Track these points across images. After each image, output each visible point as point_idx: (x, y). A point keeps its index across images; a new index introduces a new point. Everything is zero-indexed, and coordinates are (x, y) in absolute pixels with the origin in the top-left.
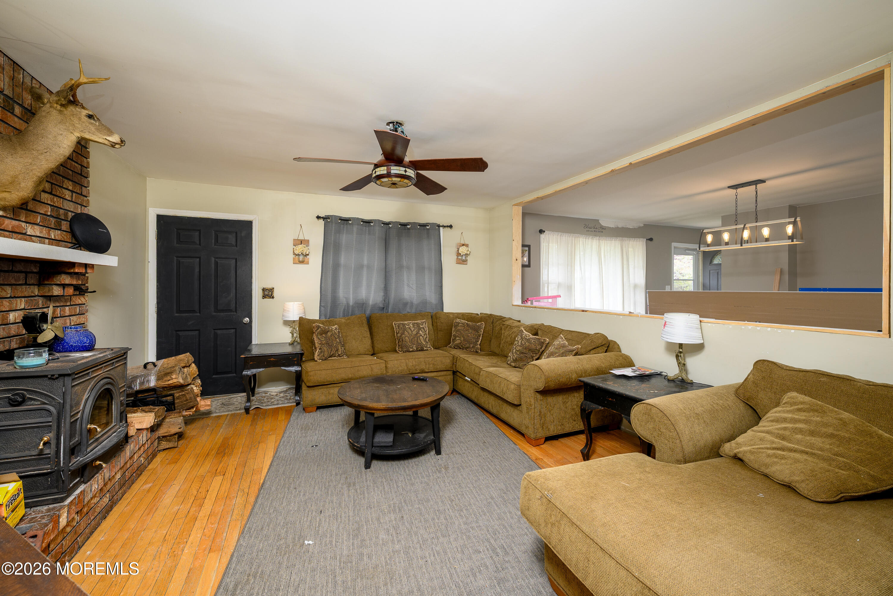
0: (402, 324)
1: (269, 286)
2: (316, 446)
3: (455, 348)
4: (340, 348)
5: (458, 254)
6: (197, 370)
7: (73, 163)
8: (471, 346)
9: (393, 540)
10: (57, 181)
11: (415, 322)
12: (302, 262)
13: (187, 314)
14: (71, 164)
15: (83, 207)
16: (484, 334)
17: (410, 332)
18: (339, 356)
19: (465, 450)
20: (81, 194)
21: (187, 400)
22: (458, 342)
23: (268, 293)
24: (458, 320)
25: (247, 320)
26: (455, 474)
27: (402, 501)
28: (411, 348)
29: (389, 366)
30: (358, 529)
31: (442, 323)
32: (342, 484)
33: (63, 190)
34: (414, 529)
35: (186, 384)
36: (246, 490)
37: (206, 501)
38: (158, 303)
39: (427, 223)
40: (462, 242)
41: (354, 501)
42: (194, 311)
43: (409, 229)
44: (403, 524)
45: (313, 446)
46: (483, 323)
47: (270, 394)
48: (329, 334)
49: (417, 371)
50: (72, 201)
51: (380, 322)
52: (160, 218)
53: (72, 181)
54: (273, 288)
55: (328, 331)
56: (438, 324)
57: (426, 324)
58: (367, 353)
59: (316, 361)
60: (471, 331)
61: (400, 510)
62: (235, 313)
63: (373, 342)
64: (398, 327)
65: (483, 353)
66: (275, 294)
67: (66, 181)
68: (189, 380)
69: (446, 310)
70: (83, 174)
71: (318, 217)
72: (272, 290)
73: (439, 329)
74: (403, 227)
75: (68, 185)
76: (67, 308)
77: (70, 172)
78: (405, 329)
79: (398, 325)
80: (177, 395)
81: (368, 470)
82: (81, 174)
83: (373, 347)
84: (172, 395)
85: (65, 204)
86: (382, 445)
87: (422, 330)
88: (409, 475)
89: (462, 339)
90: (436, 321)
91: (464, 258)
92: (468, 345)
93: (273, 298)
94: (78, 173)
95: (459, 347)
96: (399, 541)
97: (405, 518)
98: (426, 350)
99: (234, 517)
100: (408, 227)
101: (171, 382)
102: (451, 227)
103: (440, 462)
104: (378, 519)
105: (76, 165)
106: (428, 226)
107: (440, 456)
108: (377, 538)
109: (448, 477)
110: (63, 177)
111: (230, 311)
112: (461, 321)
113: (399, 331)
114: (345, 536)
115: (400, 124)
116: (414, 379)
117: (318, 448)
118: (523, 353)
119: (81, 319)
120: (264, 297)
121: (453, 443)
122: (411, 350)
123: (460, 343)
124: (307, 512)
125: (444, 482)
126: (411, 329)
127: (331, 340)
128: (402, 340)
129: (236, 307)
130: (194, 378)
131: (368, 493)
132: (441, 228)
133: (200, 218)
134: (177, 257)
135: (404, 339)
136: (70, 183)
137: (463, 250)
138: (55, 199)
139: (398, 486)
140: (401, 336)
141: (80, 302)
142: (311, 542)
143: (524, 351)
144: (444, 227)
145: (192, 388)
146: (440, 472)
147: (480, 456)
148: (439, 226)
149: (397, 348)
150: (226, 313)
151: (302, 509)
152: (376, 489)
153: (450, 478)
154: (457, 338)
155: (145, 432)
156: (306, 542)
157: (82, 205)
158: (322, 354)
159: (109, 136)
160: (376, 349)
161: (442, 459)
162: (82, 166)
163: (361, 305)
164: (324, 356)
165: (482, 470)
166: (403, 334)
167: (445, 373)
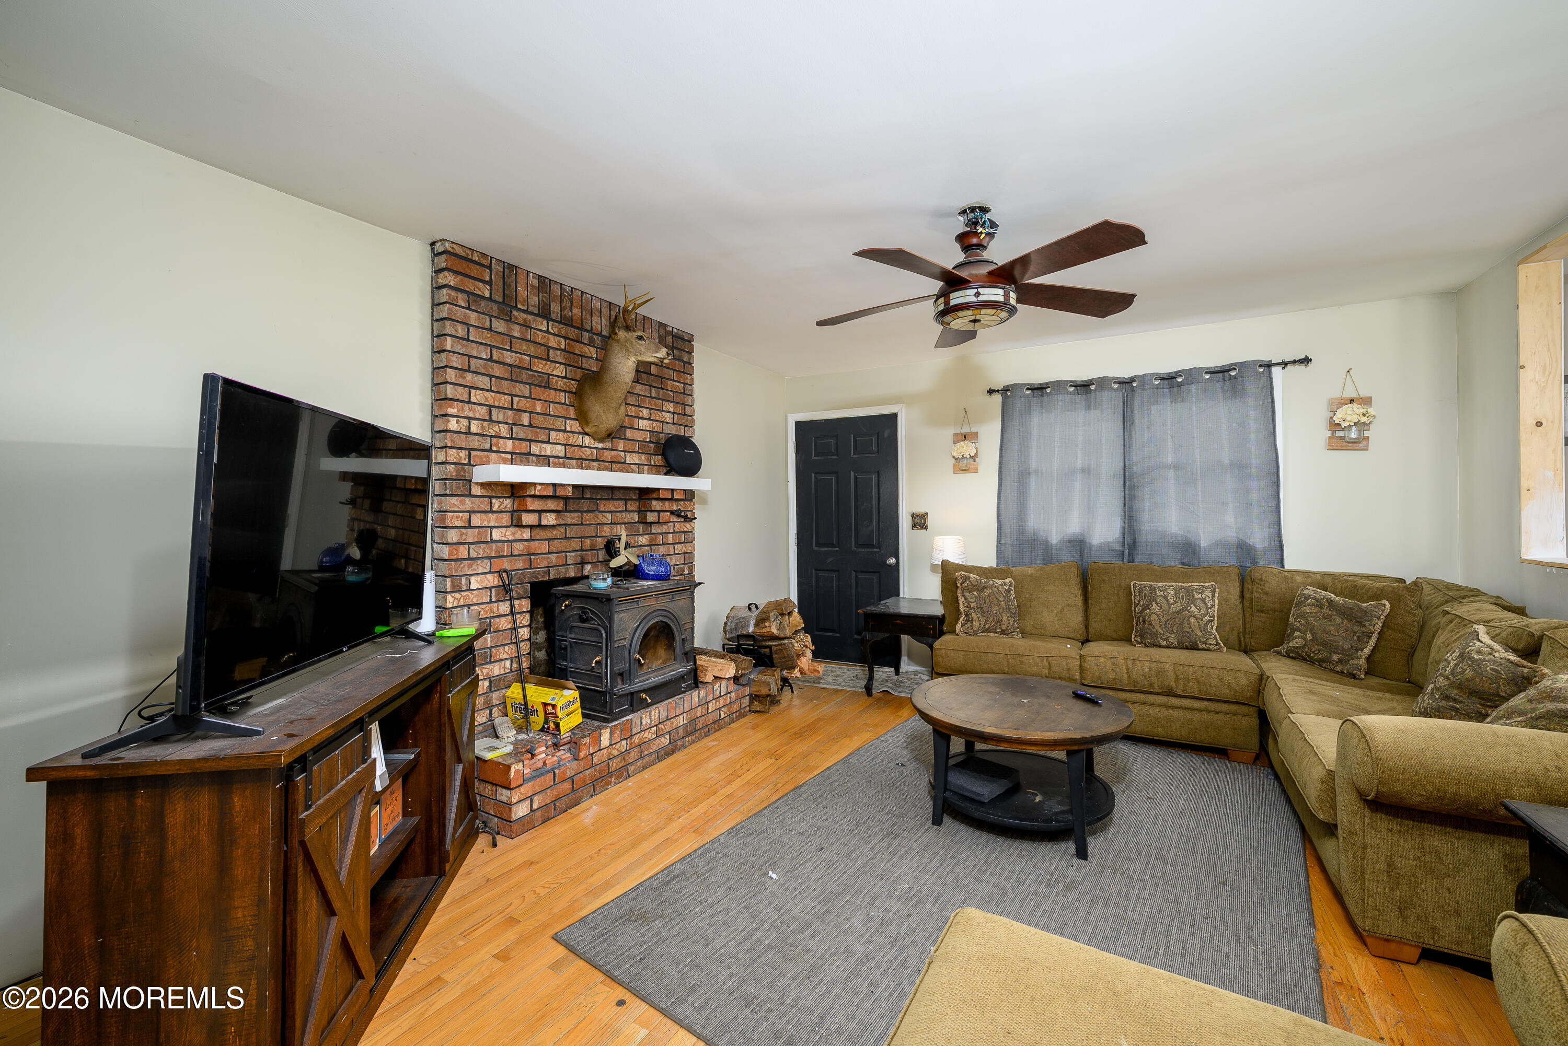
0: (1150, 587)
1: (920, 510)
2: (902, 765)
3: (1289, 657)
4: (1004, 619)
5: (1334, 426)
6: (802, 621)
7: (675, 383)
8: (1336, 657)
9: (862, 936)
10: (656, 405)
11: (1186, 584)
12: (966, 470)
13: (826, 549)
14: (672, 385)
15: (686, 428)
16: (1388, 632)
17: (1165, 605)
18: (1003, 632)
19: (1152, 876)
20: (685, 414)
21: (784, 657)
22: (1296, 642)
23: (919, 522)
24: (1310, 591)
25: (892, 561)
26: (1076, 904)
27: (935, 894)
28: (1164, 640)
29: (1086, 665)
30: (837, 895)
31: (1267, 594)
32: (881, 830)
33: (663, 413)
34: (908, 941)
35: (783, 636)
36: (779, 786)
37: (739, 779)
38: (798, 533)
39: (1231, 365)
40: (1350, 393)
41: (872, 858)
42: (833, 545)
43: (1180, 385)
44: (899, 925)
45: (897, 764)
46: (1387, 603)
47: (920, 677)
48: (987, 592)
49: (1153, 688)
50: (673, 423)
51: (1104, 581)
52: (798, 425)
53: (673, 402)
54: (926, 513)
55: (984, 588)
56: (1255, 594)
57: (1213, 592)
58: (1072, 636)
59: (957, 635)
60: (1338, 620)
61: (916, 905)
62: (878, 550)
63: (1086, 618)
64: (1140, 592)
65: (1374, 681)
66: (930, 522)
67: (666, 403)
68: (788, 633)
69: (1291, 564)
70: (686, 392)
71: (991, 392)
72: (924, 516)
73: (1255, 607)
74: (1166, 382)
75: (668, 407)
76: (670, 535)
77: (671, 394)
78: (1153, 599)
79: (1139, 589)
80: (774, 649)
81: (936, 827)
82: (684, 393)
83: (1087, 627)
84: (770, 647)
85: (665, 428)
86: (966, 793)
87: (1198, 603)
88: (990, 865)
89: (1309, 636)
90: (1250, 587)
91: (1354, 434)
92: (1321, 655)
93: (926, 528)
94: (681, 393)
95: (1301, 656)
96: (869, 941)
97: (911, 919)
98: (1203, 649)
99: (742, 809)
100: (1179, 380)
101: (764, 630)
102: (1306, 361)
103: (1071, 872)
104: (875, 898)
105: (678, 384)
106: (1234, 369)
107: (1082, 861)
108: (847, 919)
109: (1055, 902)
110: (663, 400)
111: (873, 546)
112: (1316, 592)
113: (1139, 602)
114: (816, 892)
115: (984, 210)
116: (1077, 696)
117: (902, 769)
118: (1447, 698)
119: (688, 548)
120: (914, 526)
121: (1139, 852)
122: (1165, 643)
123: (1303, 647)
124: (808, 840)
125: (1038, 905)
126: (1167, 600)
127: (988, 602)
128: (1144, 620)
129: (879, 542)
130: (796, 631)
131: (900, 857)
132: (1277, 371)
133: (838, 419)
134: (815, 474)
135: (1147, 618)
136: (671, 404)
137: (1348, 414)
138: (655, 424)
139: (952, 871)
140: (1141, 612)
141: (686, 529)
142: (774, 876)
143: (1454, 693)
144: (1285, 364)
145: (792, 643)
146: (1049, 886)
147: (1176, 901)
148: (1268, 365)
149: (1133, 636)
150: (868, 550)
151: (806, 834)
152: (918, 857)
153: (1058, 907)
154: (1297, 634)
155: (724, 683)
156: (770, 873)
157: (685, 426)
158: (969, 624)
159: (657, 352)
160: (1091, 631)
161: (1079, 870)
162: (684, 384)
163: (1079, 544)
164: (972, 629)
165: (1146, 927)
166: (1147, 607)
167: (1234, 708)
